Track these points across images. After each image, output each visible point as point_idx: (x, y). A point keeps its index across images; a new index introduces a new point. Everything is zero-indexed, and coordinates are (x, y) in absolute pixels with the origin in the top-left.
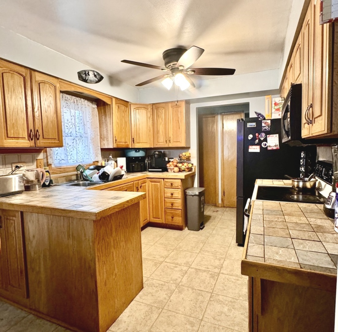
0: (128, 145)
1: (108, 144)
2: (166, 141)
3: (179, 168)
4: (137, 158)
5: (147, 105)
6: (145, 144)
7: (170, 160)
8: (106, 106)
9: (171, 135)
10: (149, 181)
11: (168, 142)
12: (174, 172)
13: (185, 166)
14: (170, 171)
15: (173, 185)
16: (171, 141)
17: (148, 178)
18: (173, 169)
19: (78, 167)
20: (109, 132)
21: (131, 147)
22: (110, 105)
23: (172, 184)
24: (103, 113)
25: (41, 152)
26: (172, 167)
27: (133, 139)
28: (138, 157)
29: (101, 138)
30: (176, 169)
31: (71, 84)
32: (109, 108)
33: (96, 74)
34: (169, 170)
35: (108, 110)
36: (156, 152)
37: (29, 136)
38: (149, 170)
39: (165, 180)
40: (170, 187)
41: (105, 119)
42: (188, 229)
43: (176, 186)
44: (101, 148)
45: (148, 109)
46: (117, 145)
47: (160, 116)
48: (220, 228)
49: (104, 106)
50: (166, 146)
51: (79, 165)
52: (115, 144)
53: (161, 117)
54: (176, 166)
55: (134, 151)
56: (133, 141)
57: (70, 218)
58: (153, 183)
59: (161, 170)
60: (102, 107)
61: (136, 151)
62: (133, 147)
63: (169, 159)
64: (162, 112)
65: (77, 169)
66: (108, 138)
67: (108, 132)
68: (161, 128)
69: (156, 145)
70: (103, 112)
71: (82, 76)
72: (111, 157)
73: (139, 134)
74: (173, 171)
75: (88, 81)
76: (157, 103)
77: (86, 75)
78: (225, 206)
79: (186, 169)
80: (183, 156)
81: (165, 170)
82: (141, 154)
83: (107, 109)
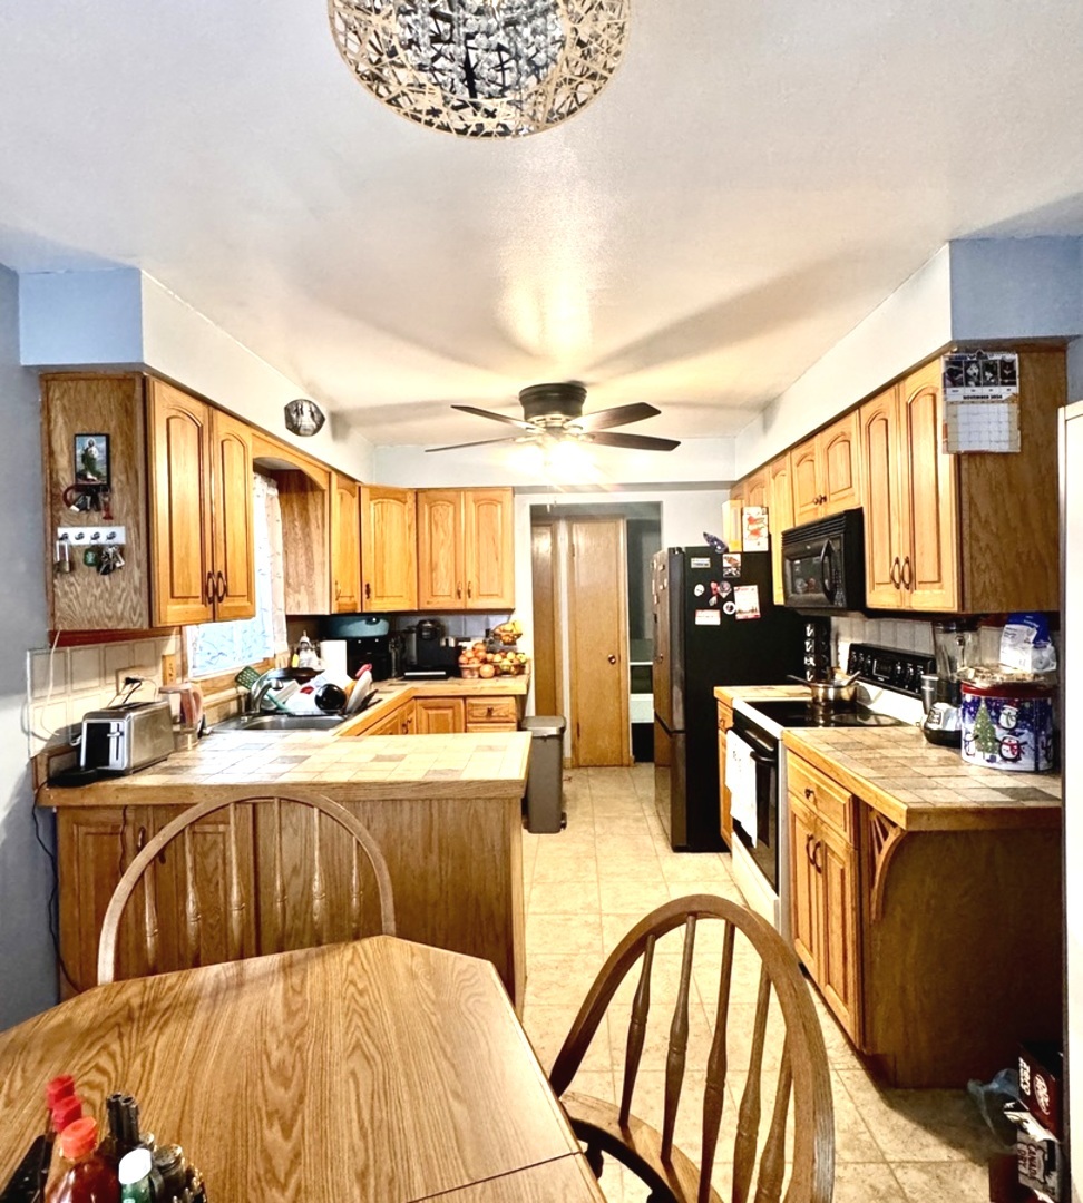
0: (355, 604)
1: (312, 602)
2: (459, 593)
3: (495, 667)
4: (368, 640)
5: (404, 492)
6: (398, 600)
7: (460, 644)
8: (310, 494)
9: (471, 577)
10: (422, 705)
11: (462, 595)
12: (480, 677)
13: (512, 661)
14: (469, 677)
15: (494, 714)
16: (474, 592)
17: (416, 698)
18: (478, 669)
19: (241, 673)
20: (317, 568)
21: (359, 611)
22: (323, 491)
23: (490, 711)
24: (296, 514)
25: (170, 635)
26: (475, 664)
27: (368, 586)
28: (372, 639)
29: (287, 583)
30: (487, 670)
31: (269, 439)
32: (319, 501)
33: (313, 409)
34: (466, 673)
35: (316, 503)
36: (424, 622)
37: (205, 590)
38: (407, 674)
39: (470, 701)
40: (484, 719)
41: (303, 530)
42: (530, 831)
43: (502, 714)
44: (289, 613)
45: (405, 503)
46: (339, 605)
47: (440, 524)
48: (608, 818)
49: (303, 494)
50: (459, 605)
51: (247, 668)
52: (334, 603)
53: (442, 526)
54: (485, 661)
55: (364, 622)
56: (368, 592)
57: (435, 804)
58: (430, 712)
59: (443, 673)
60: (294, 496)
61: (369, 622)
62: (365, 610)
63: (457, 641)
64: (445, 514)
65: (238, 679)
66: (311, 587)
67: (313, 570)
68: (443, 557)
69: (428, 603)
70: (296, 509)
71: (291, 418)
72: (305, 639)
73: (383, 572)
74: (476, 676)
75: (301, 431)
76: (429, 489)
77: (298, 415)
78: (581, 763)
79: (513, 669)
80: (503, 634)
81: (455, 671)
82: (378, 629)
83: (311, 501)
